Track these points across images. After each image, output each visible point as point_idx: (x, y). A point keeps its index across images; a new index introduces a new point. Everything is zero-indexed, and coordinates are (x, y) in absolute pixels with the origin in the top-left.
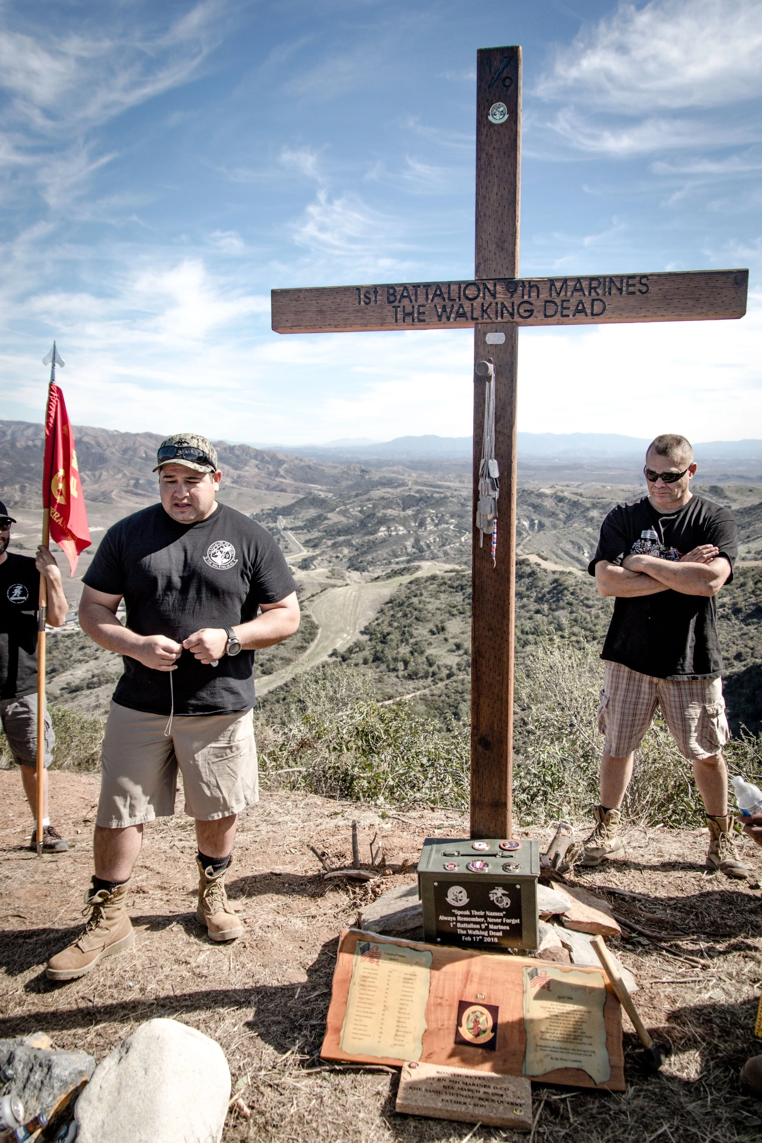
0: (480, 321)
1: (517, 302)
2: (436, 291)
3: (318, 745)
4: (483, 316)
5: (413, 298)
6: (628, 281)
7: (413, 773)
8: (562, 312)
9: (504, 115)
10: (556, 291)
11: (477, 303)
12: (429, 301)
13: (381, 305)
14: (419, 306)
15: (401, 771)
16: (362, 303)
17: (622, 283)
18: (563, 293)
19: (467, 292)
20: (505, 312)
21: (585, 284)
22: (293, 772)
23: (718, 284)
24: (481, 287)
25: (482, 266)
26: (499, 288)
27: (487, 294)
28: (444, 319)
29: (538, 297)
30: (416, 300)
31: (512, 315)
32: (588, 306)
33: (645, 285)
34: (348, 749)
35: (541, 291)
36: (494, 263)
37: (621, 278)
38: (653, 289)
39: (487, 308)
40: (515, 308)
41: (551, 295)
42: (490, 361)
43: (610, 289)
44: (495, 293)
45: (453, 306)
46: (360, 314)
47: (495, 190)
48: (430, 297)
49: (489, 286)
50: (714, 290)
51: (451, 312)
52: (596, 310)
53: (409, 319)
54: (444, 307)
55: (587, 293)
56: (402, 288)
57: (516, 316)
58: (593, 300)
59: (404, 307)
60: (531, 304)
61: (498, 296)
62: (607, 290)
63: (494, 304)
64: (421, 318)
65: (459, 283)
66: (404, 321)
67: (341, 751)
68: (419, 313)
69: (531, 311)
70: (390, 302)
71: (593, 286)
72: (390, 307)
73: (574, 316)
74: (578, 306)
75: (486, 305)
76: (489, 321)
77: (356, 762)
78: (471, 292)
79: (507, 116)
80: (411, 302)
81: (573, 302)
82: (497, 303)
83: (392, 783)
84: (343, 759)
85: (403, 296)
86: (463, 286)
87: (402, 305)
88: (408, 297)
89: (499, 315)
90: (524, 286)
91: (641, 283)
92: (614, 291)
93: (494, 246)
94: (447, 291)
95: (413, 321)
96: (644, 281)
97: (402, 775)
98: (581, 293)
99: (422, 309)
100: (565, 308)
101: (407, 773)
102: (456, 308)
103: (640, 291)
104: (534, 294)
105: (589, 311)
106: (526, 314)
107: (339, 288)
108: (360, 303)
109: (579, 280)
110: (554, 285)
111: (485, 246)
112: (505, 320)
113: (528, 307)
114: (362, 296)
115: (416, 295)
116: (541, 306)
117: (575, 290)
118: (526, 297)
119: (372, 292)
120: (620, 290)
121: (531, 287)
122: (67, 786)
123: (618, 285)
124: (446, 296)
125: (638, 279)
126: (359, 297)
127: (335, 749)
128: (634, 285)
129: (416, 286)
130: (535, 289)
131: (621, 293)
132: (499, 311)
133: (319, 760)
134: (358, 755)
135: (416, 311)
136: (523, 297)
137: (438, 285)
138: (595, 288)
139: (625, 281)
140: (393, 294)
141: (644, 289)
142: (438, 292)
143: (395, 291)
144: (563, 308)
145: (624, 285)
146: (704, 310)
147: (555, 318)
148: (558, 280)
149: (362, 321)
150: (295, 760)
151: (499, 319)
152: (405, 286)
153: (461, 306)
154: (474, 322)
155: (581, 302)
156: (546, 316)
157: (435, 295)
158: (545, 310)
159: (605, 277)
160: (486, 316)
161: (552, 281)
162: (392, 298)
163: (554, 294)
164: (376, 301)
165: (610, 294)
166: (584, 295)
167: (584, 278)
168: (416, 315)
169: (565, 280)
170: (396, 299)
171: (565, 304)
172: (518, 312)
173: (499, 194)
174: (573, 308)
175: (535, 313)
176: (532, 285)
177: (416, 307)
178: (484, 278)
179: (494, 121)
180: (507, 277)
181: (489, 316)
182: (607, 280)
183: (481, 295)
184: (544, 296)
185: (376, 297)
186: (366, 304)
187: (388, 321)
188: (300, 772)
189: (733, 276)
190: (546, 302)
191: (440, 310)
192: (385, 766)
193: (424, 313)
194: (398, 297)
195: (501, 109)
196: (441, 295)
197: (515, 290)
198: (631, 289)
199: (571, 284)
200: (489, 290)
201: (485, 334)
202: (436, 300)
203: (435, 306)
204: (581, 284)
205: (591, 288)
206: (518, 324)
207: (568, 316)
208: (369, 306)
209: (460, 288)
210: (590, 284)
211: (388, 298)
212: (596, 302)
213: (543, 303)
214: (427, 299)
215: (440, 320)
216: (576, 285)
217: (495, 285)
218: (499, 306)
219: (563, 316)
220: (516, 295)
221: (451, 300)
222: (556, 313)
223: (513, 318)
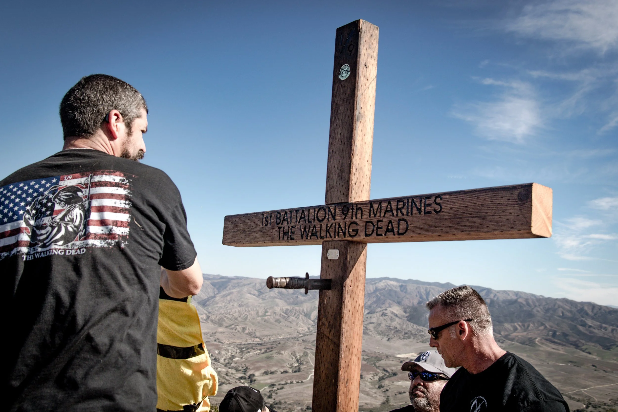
0: (325, 239)
1: (348, 223)
2: (302, 214)
4: (326, 235)
5: (289, 220)
6: (426, 201)
8: (376, 231)
10: (374, 212)
11: (324, 224)
12: (298, 223)
13: (273, 226)
14: (292, 227)
16: (264, 225)
17: (421, 203)
18: (378, 214)
19: (319, 215)
20: (340, 231)
21: (394, 204)
23: (503, 201)
24: (327, 210)
25: (329, 193)
26: (337, 211)
27: (330, 216)
28: (304, 237)
29: (362, 218)
30: (291, 222)
31: (343, 234)
32: (395, 225)
33: (438, 204)
35: (364, 212)
36: (336, 190)
37: (420, 197)
38: (446, 207)
39: (330, 228)
40: (347, 227)
41: (370, 216)
43: (412, 209)
44: (335, 215)
45: (310, 227)
46: (262, 233)
47: (340, 131)
48: (298, 219)
49: (332, 210)
50: (499, 207)
51: (309, 231)
52: (401, 229)
53: (286, 238)
54: (305, 227)
55: (395, 213)
56: (284, 213)
57: (347, 234)
58: (399, 220)
59: (284, 227)
60: (357, 224)
61: (337, 217)
62: (410, 210)
64: (292, 237)
65: (314, 208)
66: (283, 239)
68: (291, 233)
69: (357, 231)
70: (277, 224)
71: (399, 207)
72: (277, 228)
73: (385, 235)
74: (388, 226)
75: (329, 226)
76: (330, 239)
78: (321, 215)
79: (349, 73)
80: (288, 223)
81: (385, 221)
82: (335, 224)
85: (284, 219)
86: (317, 210)
88: (287, 220)
89: (336, 234)
90: (353, 209)
91: (436, 203)
92: (415, 211)
93: (337, 176)
94: (308, 213)
96: (438, 200)
98: (391, 214)
99: (293, 230)
100: (379, 228)
102: (311, 229)
103: (435, 210)
104: (359, 216)
105: (396, 231)
106: (353, 233)
107: (254, 214)
108: (262, 225)
109: (389, 201)
110: (372, 207)
111: (331, 176)
112: (340, 239)
113: (355, 227)
114: (264, 220)
115: (291, 218)
116: (363, 226)
117: (387, 211)
118: (354, 219)
119: (269, 217)
120: (419, 210)
121: (357, 209)
123: (418, 205)
125: (434, 198)
126: (263, 220)
128: (429, 205)
129: (291, 211)
130: (360, 211)
131: (420, 213)
132: (337, 231)
135: (290, 231)
136: (352, 218)
137: (303, 210)
138: (400, 209)
139: (423, 201)
140: (279, 218)
141: (438, 208)
142: (303, 216)
143: (280, 214)
144: (378, 228)
145: (423, 205)
146: (489, 229)
147: (372, 237)
148: (375, 202)
149: (263, 239)
151: (337, 237)
152: (287, 211)
153: (315, 227)
154: (322, 240)
155: (390, 222)
156: (366, 235)
157: (301, 218)
158: (366, 229)
159: (408, 198)
161: (371, 204)
163: (372, 215)
164: (270, 223)
165: (412, 214)
166: (393, 216)
167: (393, 199)
168: (289, 234)
169: (380, 202)
170: (280, 221)
171: (379, 224)
172: (349, 232)
173: (342, 134)
174: (385, 228)
175: (359, 233)
176: (358, 207)
177: (290, 227)
178: (330, 203)
179: (342, 79)
180: (343, 201)
181: (330, 236)
182: (410, 201)
184: (366, 217)
185: (270, 220)
186: (266, 225)
187: (275, 239)
189: (516, 192)
190: (367, 222)
191: (303, 230)
193: (294, 233)
195: (347, 68)
197: (348, 213)
198: (428, 208)
199: (384, 205)
200: (332, 213)
201: (328, 250)
202: (302, 222)
203: (301, 227)
204: (391, 205)
205: (398, 209)
207: (381, 235)
208: (267, 228)
209: (315, 211)
210: (397, 205)
211: (277, 221)
212: (402, 222)
213: (365, 224)
214: (296, 221)
215: (302, 238)
216: (387, 206)
217: (335, 209)
218: (337, 226)
219: (378, 235)
220: (347, 217)
221: (309, 222)
222: (372, 233)
223: (345, 237)
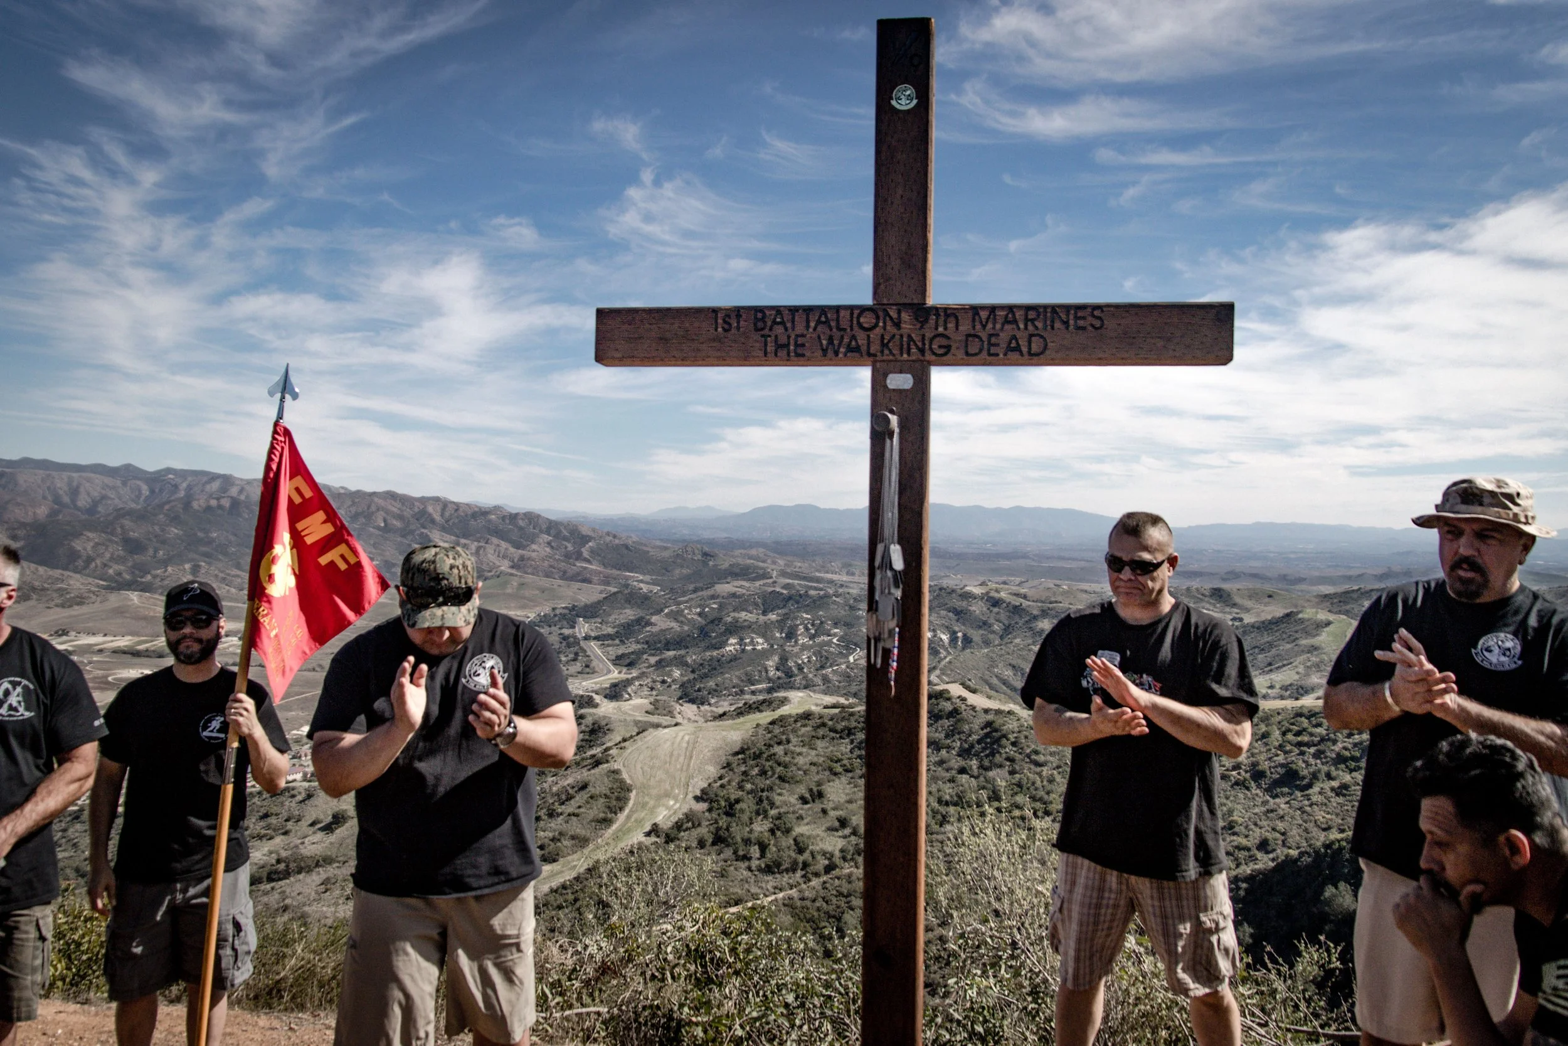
0: (879, 358)
1: (928, 335)
2: (820, 317)
3: (629, 971)
4: (882, 352)
5: (789, 325)
6: (1076, 313)
7: (773, 1017)
8: (989, 350)
9: (912, 100)
10: (981, 322)
11: (875, 335)
12: (811, 330)
13: (744, 333)
14: (797, 336)
15: (755, 1014)
16: (720, 330)
17: (1068, 315)
18: (990, 325)
19: (862, 320)
20: (913, 347)
21: (1019, 314)
22: (588, 1014)
23: (1196, 321)
24: (881, 314)
25: (882, 287)
26: (905, 316)
27: (889, 323)
28: (830, 353)
29: (957, 329)
30: (793, 329)
31: (922, 351)
32: (1023, 343)
33: (1098, 318)
34: (673, 977)
35: (961, 322)
36: (898, 283)
37: (1067, 308)
38: (1110, 323)
39: (889, 341)
40: (927, 342)
41: (974, 328)
42: (892, 412)
43: (1053, 322)
44: (899, 322)
45: (842, 337)
46: (715, 344)
47: (900, 191)
48: (812, 324)
49: (892, 314)
50: (1190, 328)
51: (840, 345)
52: (1035, 348)
53: (782, 353)
54: (831, 340)
55: (1022, 326)
56: (774, 312)
57: (927, 353)
58: (1031, 336)
59: (776, 336)
60: (948, 338)
61: (903, 326)
62: (1048, 323)
63: (897, 337)
64: (800, 351)
65: (851, 308)
66: (776, 355)
67: (663, 980)
68: (796, 345)
69: (948, 348)
70: (757, 330)
71: (1029, 317)
72: (756, 336)
73: (1005, 355)
75: (887, 338)
76: (891, 357)
77: (686, 999)
78: (867, 320)
79: (915, 102)
80: (786, 329)
81: (1004, 337)
82: (902, 336)
83: (740, 1033)
84: (666, 993)
85: (774, 322)
86: (856, 312)
87: (773, 334)
88: (783, 323)
89: (905, 350)
90: (938, 315)
91: (1094, 317)
92: (1057, 325)
93: (898, 261)
94: (835, 316)
95: (788, 355)
96: (1096, 313)
97: (756, 1019)
98: (1014, 326)
99: (800, 340)
100: (993, 345)
101: (763, 1016)
102: (846, 340)
103: (1092, 326)
104: (951, 325)
105: (1025, 350)
106: (942, 351)
107: (689, 309)
108: (716, 330)
109: (1011, 308)
110: (978, 314)
111: (886, 260)
112: (912, 358)
113: (944, 342)
114: (720, 321)
115: (793, 322)
116: (961, 341)
117: (1007, 321)
118: (941, 329)
119: (733, 315)
120: (1066, 324)
121: (947, 316)
122: (235, 1030)
123: (1064, 317)
124: (833, 324)
125: (1089, 310)
126: (716, 321)
127: (653, 977)
128: (1084, 318)
129: (793, 310)
130: (952, 319)
131: (1067, 328)
132: (905, 346)
133: (627, 994)
134: (690, 987)
135: (792, 342)
136: (936, 329)
137: (823, 310)
138: (1032, 320)
139: (1072, 312)
140: (763, 319)
141: (1098, 323)
142: (823, 319)
143: (764, 314)
144: (990, 344)
145: (1071, 317)
146: (1176, 354)
147: (979, 357)
148: (984, 307)
149: (719, 354)
150: (591, 995)
151: (905, 356)
152: (778, 310)
153: (854, 337)
154: (871, 359)
155: (1014, 337)
156: (967, 354)
157: (819, 322)
158: (967, 346)
159: (1045, 307)
160: (886, 352)
161: (975, 309)
162: (760, 325)
163: (978, 327)
164: (738, 328)
166: (1019, 329)
167: (1018, 307)
168: (792, 348)
169: (993, 309)
170: (765, 326)
171: (993, 340)
172: (931, 349)
173: (905, 197)
174: (1004, 345)
175: (953, 350)
176: (949, 313)
177: (793, 336)
178: (885, 302)
179: (898, 107)
180: (916, 301)
181: (891, 353)
182: (1049, 310)
183: (881, 324)
184: (965, 327)
185: (738, 323)
186: (725, 330)
187: (753, 354)
188: (599, 1014)
189: (1214, 311)
190: (968, 336)
191: (824, 342)
192: (729, 1006)
193: (803, 345)
194: (769, 323)
195: (908, 93)
196: (827, 322)
197: (926, 320)
198: (1081, 323)
199: (1000, 313)
200: (891, 318)
201: (885, 376)
202: (819, 328)
203: (819, 337)
204: (1014, 315)
205: (1027, 320)
206: (930, 363)
207: (997, 355)
208: (729, 335)
209: (852, 314)
210: (1026, 315)
211: (755, 324)
212: (1033, 339)
213: (964, 338)
214: (808, 327)
215: (825, 356)
216: (1007, 316)
217: (899, 312)
218: (905, 339)
219: (990, 354)
220: (927, 326)
221: (839, 329)
222: (981, 350)
223: (923, 355)
